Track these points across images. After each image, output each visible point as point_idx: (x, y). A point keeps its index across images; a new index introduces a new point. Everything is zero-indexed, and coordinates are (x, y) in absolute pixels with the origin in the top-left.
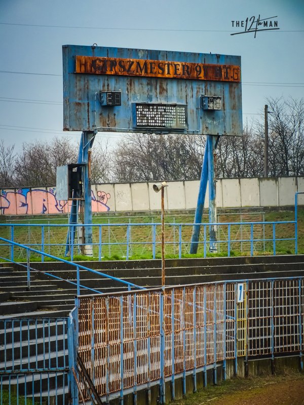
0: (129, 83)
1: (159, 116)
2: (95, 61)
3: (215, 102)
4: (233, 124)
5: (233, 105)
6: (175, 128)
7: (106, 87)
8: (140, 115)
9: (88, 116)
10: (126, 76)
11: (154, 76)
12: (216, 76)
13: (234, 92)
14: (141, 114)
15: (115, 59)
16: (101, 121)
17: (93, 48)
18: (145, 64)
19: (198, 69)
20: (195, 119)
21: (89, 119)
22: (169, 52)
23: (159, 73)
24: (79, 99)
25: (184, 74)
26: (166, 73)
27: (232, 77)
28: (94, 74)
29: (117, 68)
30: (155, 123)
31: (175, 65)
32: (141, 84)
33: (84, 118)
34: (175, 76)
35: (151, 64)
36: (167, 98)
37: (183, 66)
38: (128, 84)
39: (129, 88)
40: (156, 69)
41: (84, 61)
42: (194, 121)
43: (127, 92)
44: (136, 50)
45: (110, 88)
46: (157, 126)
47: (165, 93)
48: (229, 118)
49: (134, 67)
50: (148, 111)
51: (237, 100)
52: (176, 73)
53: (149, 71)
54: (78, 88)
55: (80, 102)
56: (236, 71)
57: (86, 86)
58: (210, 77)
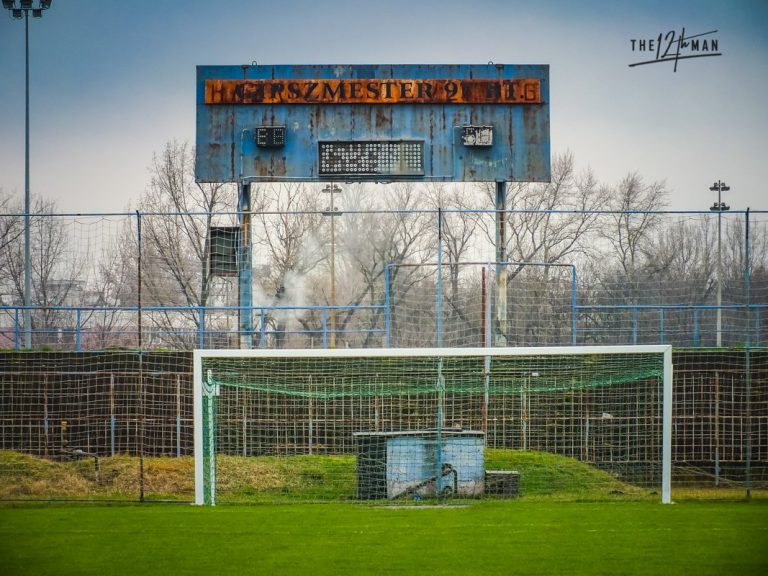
0: (314, 114)
1: (367, 157)
2: (243, 86)
3: (478, 135)
4: (529, 166)
5: (530, 137)
6: (398, 173)
7: (269, 121)
8: (327, 158)
9: (233, 161)
10: (301, 104)
11: (357, 101)
12: (489, 95)
13: (534, 118)
14: (330, 156)
15: (282, 82)
16: (256, 168)
17: (245, 68)
18: (342, 85)
19: (451, 88)
20: (448, 160)
21: (233, 166)
22: (396, 66)
23: (368, 97)
24: (216, 139)
25: (420, 95)
26: (384, 96)
27: (522, 97)
28: (240, 104)
29: (285, 94)
30: (358, 167)
31: (403, 85)
32: (340, 114)
33: (224, 166)
34: (402, 100)
35: (353, 85)
36: (390, 132)
37: (420, 86)
38: (312, 115)
39: (314, 121)
40: (363, 91)
41: (219, 87)
42: (445, 163)
43: (309, 126)
44: (329, 66)
45: (276, 121)
46: (362, 172)
47: (388, 125)
48: (523, 157)
49: (317, 91)
50: (345, 152)
51: (539, 129)
52: (403, 95)
53: (348, 95)
54: (214, 124)
55: (218, 142)
56: (531, 87)
57: (230, 121)
58: (476, 99)
